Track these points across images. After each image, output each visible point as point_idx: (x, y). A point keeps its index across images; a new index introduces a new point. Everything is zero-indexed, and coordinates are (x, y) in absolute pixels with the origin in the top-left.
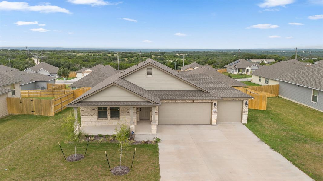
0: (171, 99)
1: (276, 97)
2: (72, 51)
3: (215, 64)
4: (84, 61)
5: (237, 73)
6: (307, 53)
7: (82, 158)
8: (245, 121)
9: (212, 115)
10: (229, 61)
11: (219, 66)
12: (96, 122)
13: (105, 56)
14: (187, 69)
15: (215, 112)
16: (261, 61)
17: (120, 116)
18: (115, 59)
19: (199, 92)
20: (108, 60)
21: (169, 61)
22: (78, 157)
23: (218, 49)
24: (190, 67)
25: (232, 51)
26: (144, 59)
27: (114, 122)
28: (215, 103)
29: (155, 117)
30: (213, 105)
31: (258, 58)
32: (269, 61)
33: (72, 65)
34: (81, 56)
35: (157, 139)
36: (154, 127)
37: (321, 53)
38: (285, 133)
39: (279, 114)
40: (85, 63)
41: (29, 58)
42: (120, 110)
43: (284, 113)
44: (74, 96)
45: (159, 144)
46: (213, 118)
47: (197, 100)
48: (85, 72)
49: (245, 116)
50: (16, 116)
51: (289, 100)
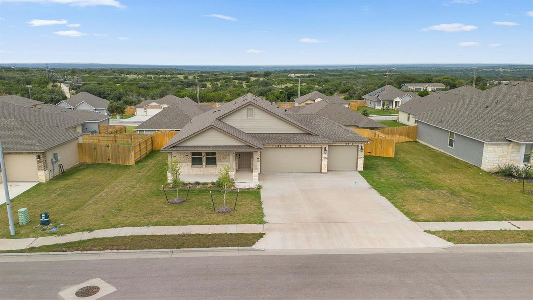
0: (275, 144)
1: (414, 142)
2: (119, 70)
3: (350, 93)
4: (140, 88)
5: (380, 108)
6: (507, 71)
7: (184, 201)
8: (360, 168)
9: (323, 162)
10: (371, 88)
11: (356, 95)
12: (190, 171)
13: (174, 79)
14: (304, 102)
15: (325, 159)
16: (423, 87)
17: (217, 164)
18: (191, 85)
19: (307, 136)
20: (180, 86)
21: (278, 86)
22: (180, 201)
23: (359, 66)
24: (309, 99)
25: (383, 68)
26: (237, 84)
27: (211, 170)
28: (325, 148)
29: (256, 164)
30: (323, 151)
31: (419, 83)
32: (435, 88)
33: (124, 95)
34: (134, 79)
35: (259, 186)
36: (256, 174)
37: (529, 71)
38: (402, 180)
39: (407, 162)
40: (142, 91)
41: (52, 84)
42: (217, 156)
43: (413, 161)
44: (152, 142)
45: (261, 191)
46: (323, 165)
47: (305, 144)
48: (149, 107)
49: (361, 163)
50: (90, 165)
51: (426, 146)
